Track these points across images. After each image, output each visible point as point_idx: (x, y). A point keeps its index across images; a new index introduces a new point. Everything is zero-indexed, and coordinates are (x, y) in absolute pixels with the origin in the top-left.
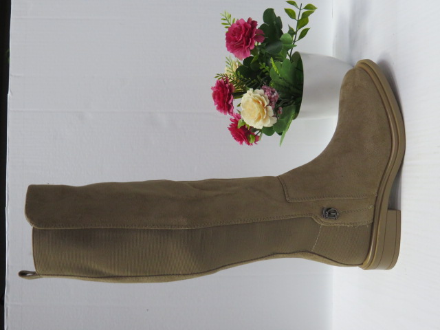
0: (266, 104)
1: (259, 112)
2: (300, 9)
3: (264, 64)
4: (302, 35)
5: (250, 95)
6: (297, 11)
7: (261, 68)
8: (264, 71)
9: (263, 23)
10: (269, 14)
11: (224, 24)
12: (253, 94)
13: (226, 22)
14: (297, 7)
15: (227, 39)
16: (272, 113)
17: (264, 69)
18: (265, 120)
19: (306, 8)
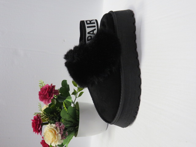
0: (57, 133)
1: (52, 138)
3: (59, 108)
4: (80, 95)
5: (48, 127)
7: (57, 110)
8: (59, 111)
9: (61, 87)
10: (64, 83)
11: (40, 86)
12: (50, 127)
13: (41, 85)
15: (39, 94)
16: (60, 138)
17: (59, 110)
18: (55, 142)
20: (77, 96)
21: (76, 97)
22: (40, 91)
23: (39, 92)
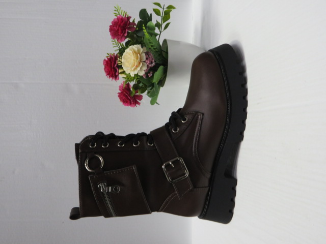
1: (134, 59)
2: (163, 9)
4: (166, 27)
6: (161, 10)
9: (140, 20)
10: (143, 13)
14: (161, 7)
19: (167, 8)
20: (162, 30)
21: (161, 32)
22: (111, 24)
23: (110, 26)
